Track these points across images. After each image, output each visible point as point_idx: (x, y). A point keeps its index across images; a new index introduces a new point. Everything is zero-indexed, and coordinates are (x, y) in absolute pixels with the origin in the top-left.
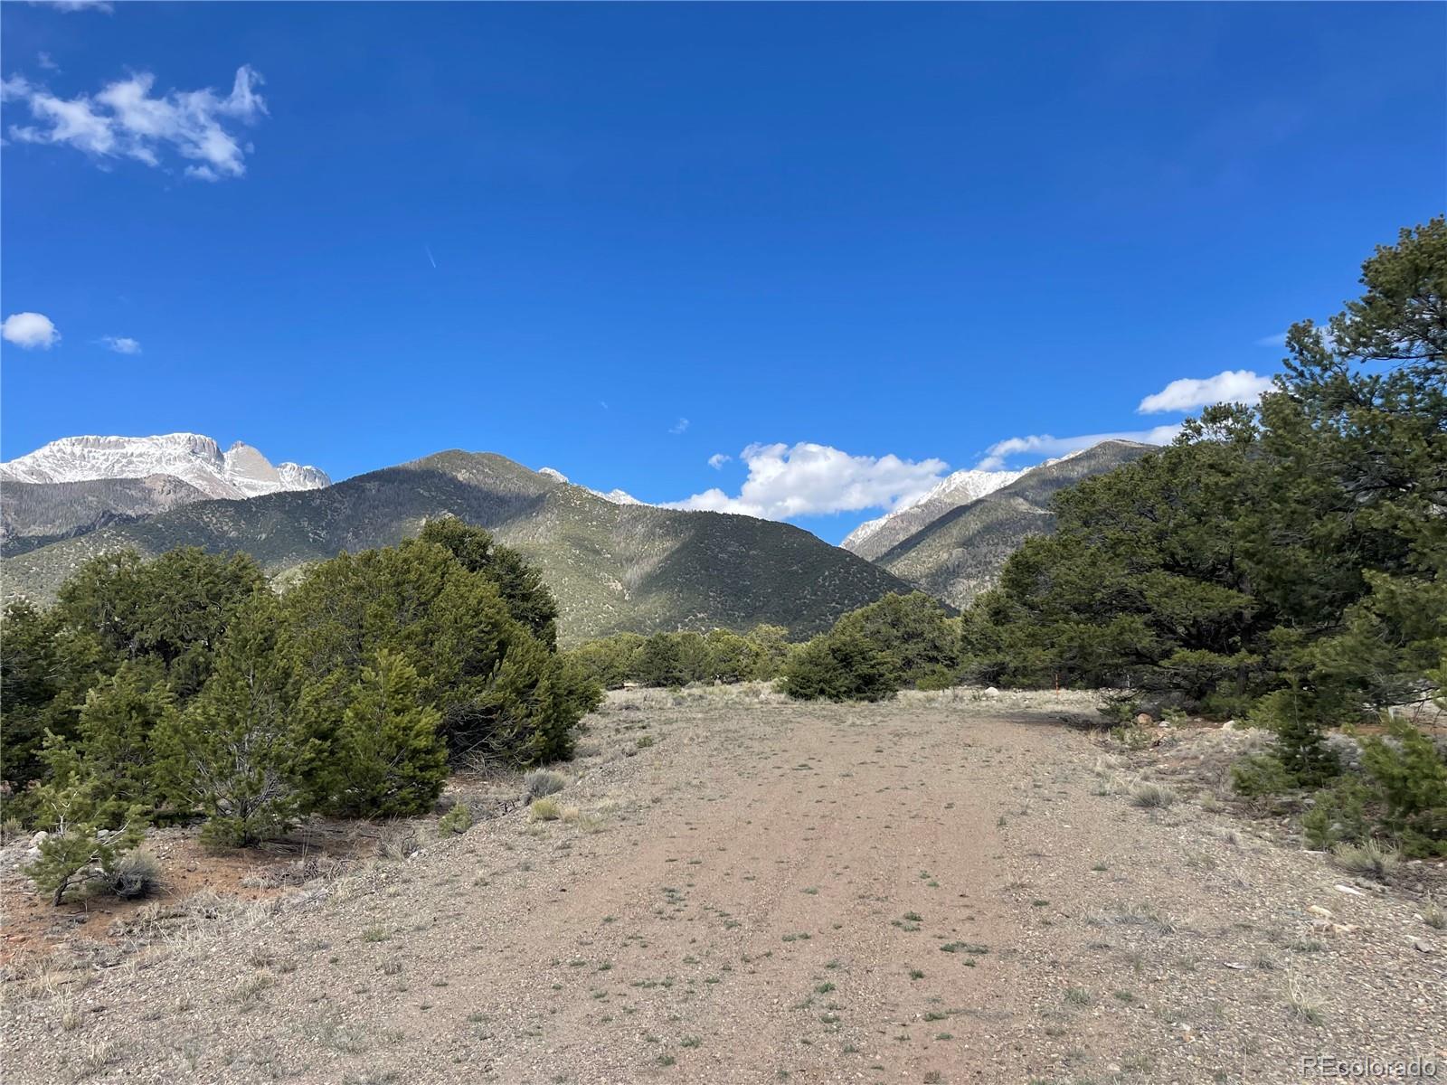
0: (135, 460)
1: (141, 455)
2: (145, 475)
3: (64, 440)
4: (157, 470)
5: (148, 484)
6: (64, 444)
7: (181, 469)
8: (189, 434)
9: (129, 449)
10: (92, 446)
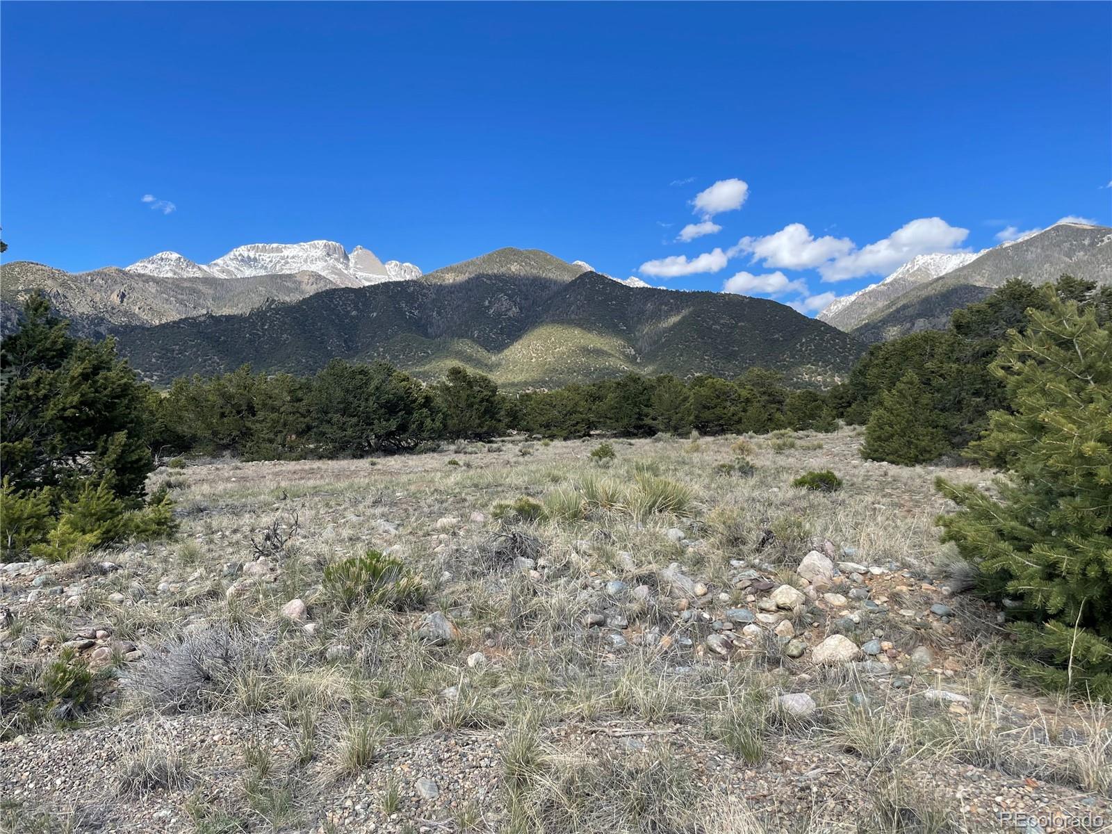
0: (289, 260)
1: (293, 257)
2: (297, 271)
3: (243, 247)
4: (305, 268)
5: (298, 278)
6: (243, 250)
7: (320, 267)
8: (325, 241)
9: (286, 253)
10: (262, 251)
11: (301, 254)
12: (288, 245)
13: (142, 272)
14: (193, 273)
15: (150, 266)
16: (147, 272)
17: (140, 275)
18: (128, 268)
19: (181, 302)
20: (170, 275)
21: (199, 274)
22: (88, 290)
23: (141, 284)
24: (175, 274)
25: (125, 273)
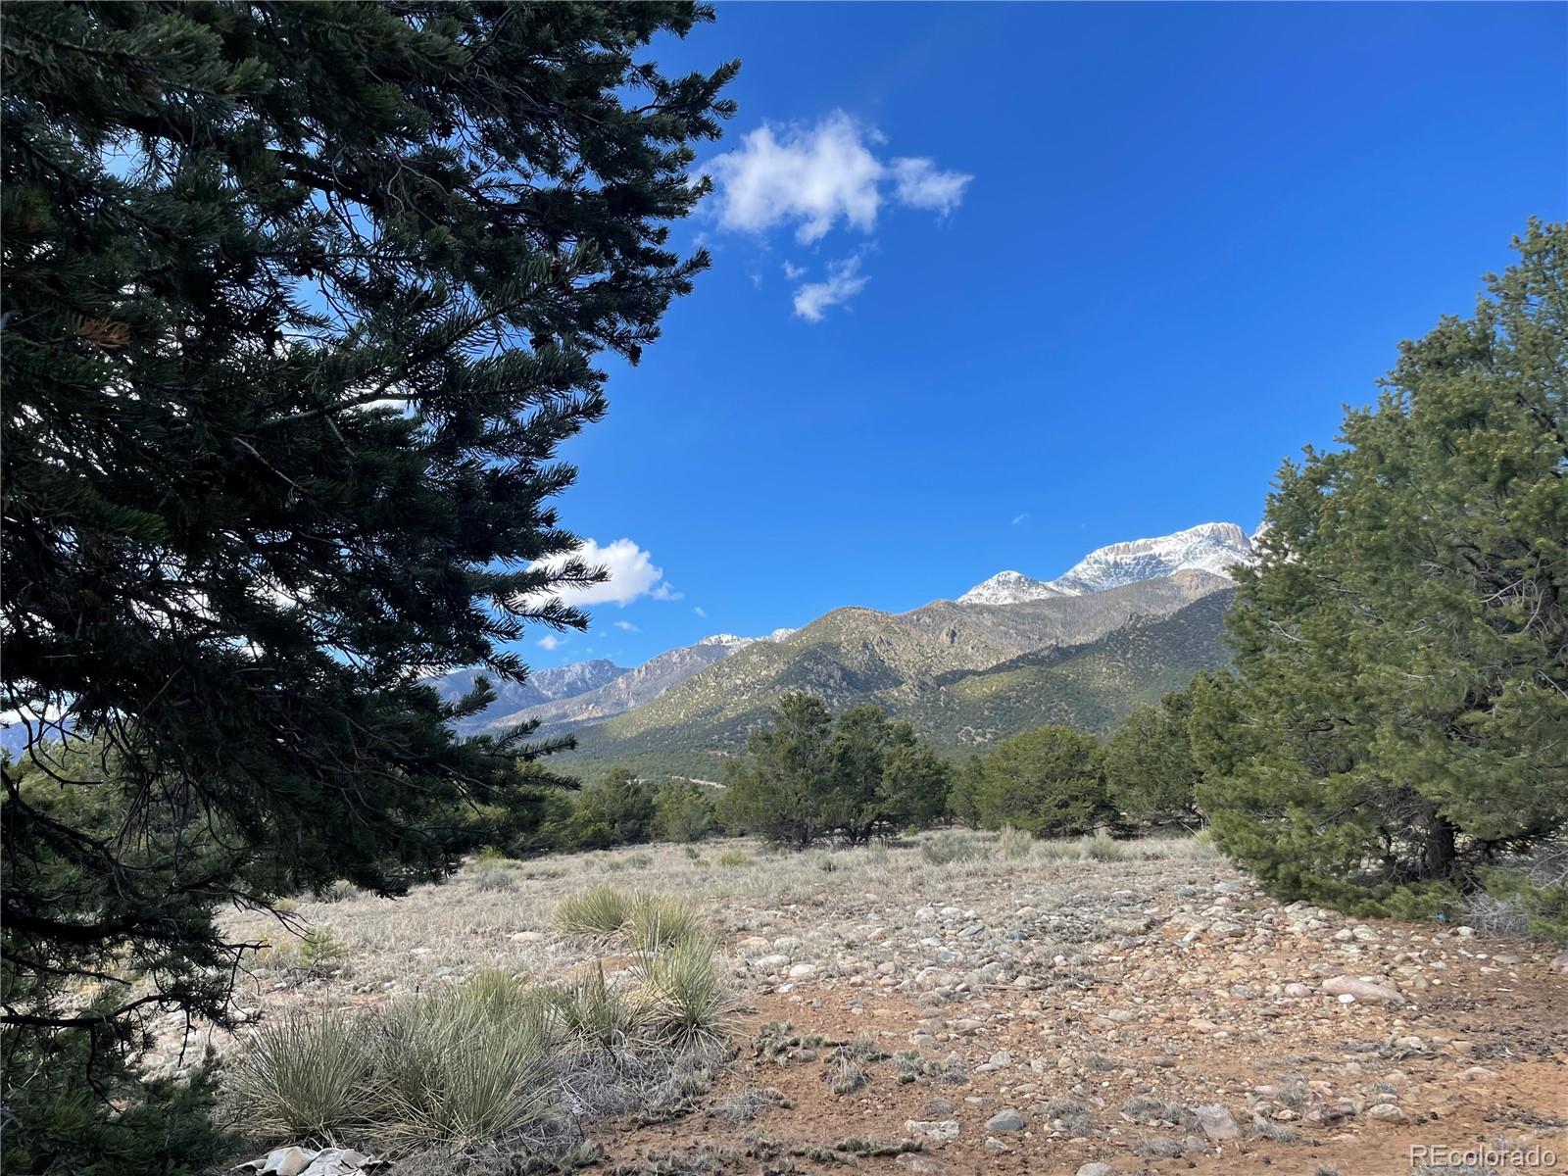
0: (1163, 559)
1: (1168, 554)
2: (1174, 572)
3: (1098, 550)
4: (1185, 566)
5: (1177, 582)
6: (1099, 555)
7: (1208, 561)
8: (1211, 524)
9: (1156, 550)
10: (1124, 553)
11: (1178, 548)
12: (1159, 539)
13: (977, 602)
14: (1038, 594)
15: (986, 593)
16: (982, 601)
17: (973, 606)
18: (960, 600)
19: (1023, 634)
20: (1010, 601)
21: (1045, 595)
22: (913, 632)
23: (974, 618)
24: (1015, 599)
25: (955, 606)
